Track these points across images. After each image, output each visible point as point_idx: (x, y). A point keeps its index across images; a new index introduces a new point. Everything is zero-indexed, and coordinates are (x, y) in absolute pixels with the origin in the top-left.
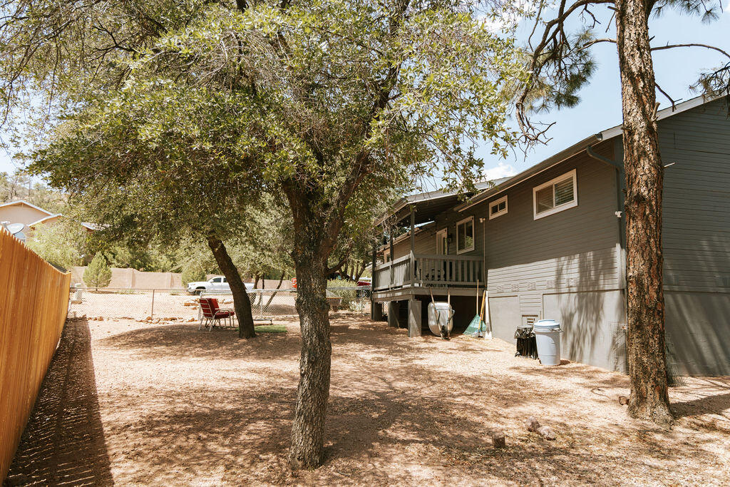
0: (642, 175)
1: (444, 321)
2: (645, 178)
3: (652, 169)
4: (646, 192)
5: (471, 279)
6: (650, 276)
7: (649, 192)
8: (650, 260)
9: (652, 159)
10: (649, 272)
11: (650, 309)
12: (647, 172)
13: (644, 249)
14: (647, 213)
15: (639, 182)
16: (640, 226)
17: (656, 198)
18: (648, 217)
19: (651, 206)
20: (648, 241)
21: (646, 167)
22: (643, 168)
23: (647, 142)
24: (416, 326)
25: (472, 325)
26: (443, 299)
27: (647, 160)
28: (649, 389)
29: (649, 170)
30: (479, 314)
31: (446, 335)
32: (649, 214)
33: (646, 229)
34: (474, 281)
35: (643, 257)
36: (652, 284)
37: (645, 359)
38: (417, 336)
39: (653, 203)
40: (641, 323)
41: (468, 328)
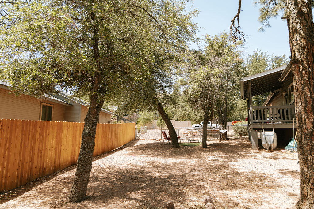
0: (296, 45)
1: (270, 142)
2: (297, 47)
3: (302, 40)
4: (299, 56)
5: (290, 118)
6: (306, 112)
7: (301, 56)
8: (306, 101)
9: (302, 33)
10: (305, 110)
11: (307, 135)
12: (299, 42)
13: (300, 94)
14: (301, 70)
15: (294, 50)
16: (297, 79)
17: (307, 59)
18: (302, 72)
19: (303, 65)
20: (303, 89)
21: (298, 39)
22: (296, 40)
23: (298, 22)
24: (255, 144)
25: (290, 144)
26: (271, 130)
27: (298, 35)
28: (309, 190)
29: (300, 40)
30: (294, 138)
31: (271, 150)
32: (302, 71)
33: (301, 81)
34: (292, 119)
35: (300, 99)
36: (308, 118)
37: (306, 170)
38: (256, 149)
39: (305, 62)
40: (302, 144)
41: (287, 146)
